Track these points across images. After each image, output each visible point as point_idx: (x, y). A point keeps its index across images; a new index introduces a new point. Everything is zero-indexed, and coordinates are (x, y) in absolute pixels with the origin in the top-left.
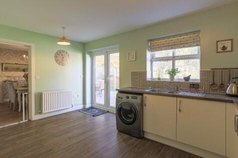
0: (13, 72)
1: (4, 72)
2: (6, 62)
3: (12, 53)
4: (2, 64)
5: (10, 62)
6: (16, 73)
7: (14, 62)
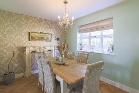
0: (38, 42)
1: (30, 42)
2: (33, 30)
3: (37, 22)
4: (29, 33)
5: (36, 31)
6: (41, 42)
7: (39, 32)
